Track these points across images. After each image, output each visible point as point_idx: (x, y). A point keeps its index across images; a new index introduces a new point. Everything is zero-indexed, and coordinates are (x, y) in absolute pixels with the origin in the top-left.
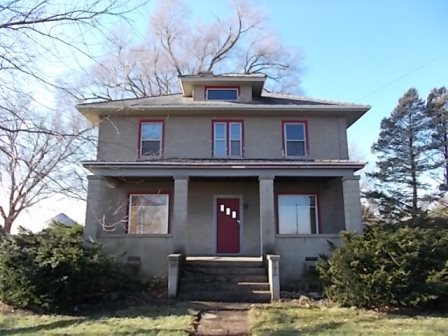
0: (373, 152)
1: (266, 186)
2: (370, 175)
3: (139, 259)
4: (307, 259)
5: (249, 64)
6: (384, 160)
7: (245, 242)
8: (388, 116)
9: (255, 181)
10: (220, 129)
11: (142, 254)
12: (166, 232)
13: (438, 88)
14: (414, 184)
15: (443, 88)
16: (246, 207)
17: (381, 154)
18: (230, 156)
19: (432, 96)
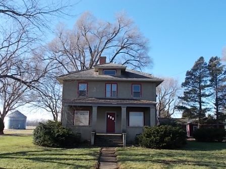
0: (182, 87)
1: (124, 110)
2: (180, 98)
3: (80, 134)
4: (137, 135)
5: (124, 43)
6: (187, 91)
7: (116, 129)
8: (190, 70)
9: (120, 108)
10: (108, 87)
11: (81, 132)
12: (88, 125)
13: (214, 57)
14: (200, 102)
15: (217, 57)
16: (117, 116)
17: (186, 88)
18: (112, 97)
19: (211, 61)
